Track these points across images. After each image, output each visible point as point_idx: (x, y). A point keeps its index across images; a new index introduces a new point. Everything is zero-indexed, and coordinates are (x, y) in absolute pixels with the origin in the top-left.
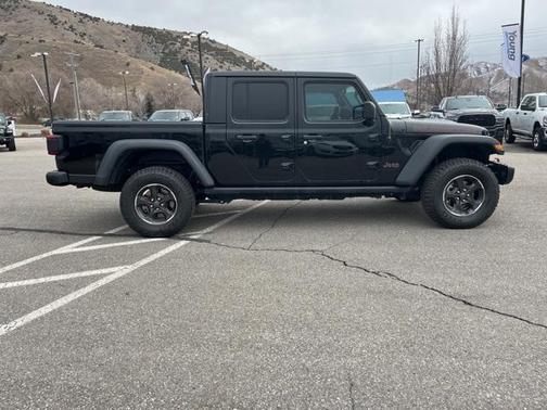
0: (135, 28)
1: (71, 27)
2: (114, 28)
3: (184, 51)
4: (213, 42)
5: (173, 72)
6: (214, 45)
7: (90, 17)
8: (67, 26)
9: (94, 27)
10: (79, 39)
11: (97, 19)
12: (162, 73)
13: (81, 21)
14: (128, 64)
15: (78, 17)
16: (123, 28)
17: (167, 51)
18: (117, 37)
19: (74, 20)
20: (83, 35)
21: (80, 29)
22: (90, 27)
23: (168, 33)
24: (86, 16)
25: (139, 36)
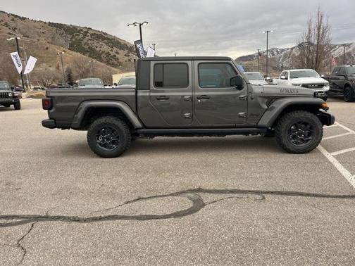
0: (51, 24)
1: (6, 24)
2: (36, 24)
3: (85, 40)
4: (105, 34)
5: (79, 54)
6: (106, 36)
7: (20, 17)
8: (3, 23)
9: (23, 24)
10: (11, 32)
11: (24, 19)
12: (72, 54)
13: (13, 20)
14: (47, 48)
15: (11, 17)
16: (43, 24)
17: (74, 40)
18: (38, 30)
19: (8, 19)
20: (14, 29)
21: (13, 25)
22: (19, 24)
23: (74, 27)
24: (17, 16)
25: (54, 29)
